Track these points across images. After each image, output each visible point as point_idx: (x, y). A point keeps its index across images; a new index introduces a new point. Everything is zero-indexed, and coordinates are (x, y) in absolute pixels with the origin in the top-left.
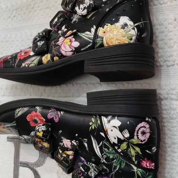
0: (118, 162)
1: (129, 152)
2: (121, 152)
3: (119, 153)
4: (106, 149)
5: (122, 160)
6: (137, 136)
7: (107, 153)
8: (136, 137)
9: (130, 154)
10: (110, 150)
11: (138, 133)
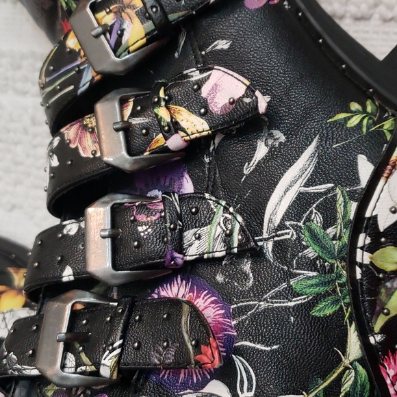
0: (317, 285)
1: (387, 288)
2: (361, 265)
3: (351, 263)
4: (317, 219)
5: (334, 291)
9: (383, 297)
10: (331, 231)
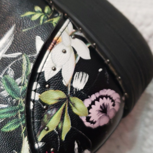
0: (7, 113)
2: (34, 101)
3: (28, 99)
4: (11, 73)
5: (17, 116)
6: (93, 103)
7: (6, 80)
8: (88, 102)
9: (45, 119)
10: (19, 81)
11: (98, 99)
